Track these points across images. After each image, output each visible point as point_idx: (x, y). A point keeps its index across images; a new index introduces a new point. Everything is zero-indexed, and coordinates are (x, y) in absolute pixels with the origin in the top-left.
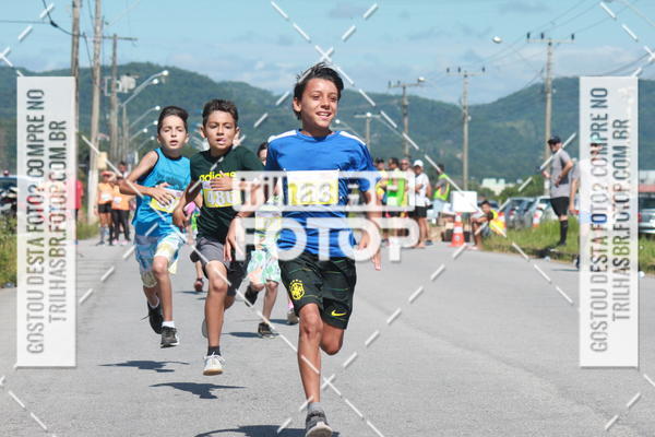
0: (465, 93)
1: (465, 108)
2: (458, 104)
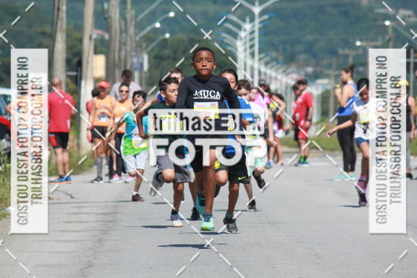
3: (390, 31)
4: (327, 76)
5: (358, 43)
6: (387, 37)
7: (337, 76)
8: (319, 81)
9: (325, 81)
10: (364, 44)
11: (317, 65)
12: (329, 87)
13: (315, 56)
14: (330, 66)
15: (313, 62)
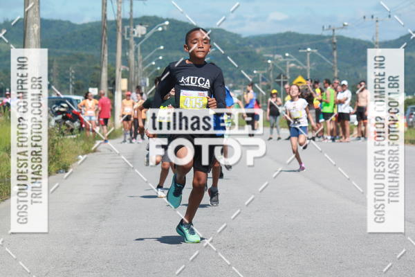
0: (377, 33)
1: (376, 43)
2: (372, 41)
3: (271, 65)
4: (240, 89)
5: (255, 72)
6: (269, 69)
7: (245, 89)
8: (236, 91)
9: (238, 91)
10: (258, 72)
11: (234, 83)
12: (241, 94)
13: (233, 78)
14: (241, 83)
15: (232, 81)
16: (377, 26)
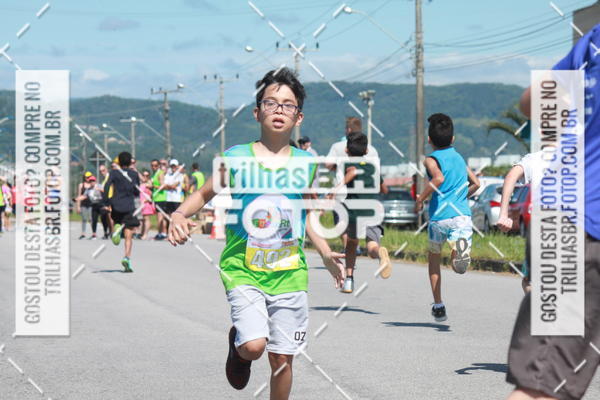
0: (221, 98)
1: (221, 111)
2: (215, 108)
16: (222, 89)
